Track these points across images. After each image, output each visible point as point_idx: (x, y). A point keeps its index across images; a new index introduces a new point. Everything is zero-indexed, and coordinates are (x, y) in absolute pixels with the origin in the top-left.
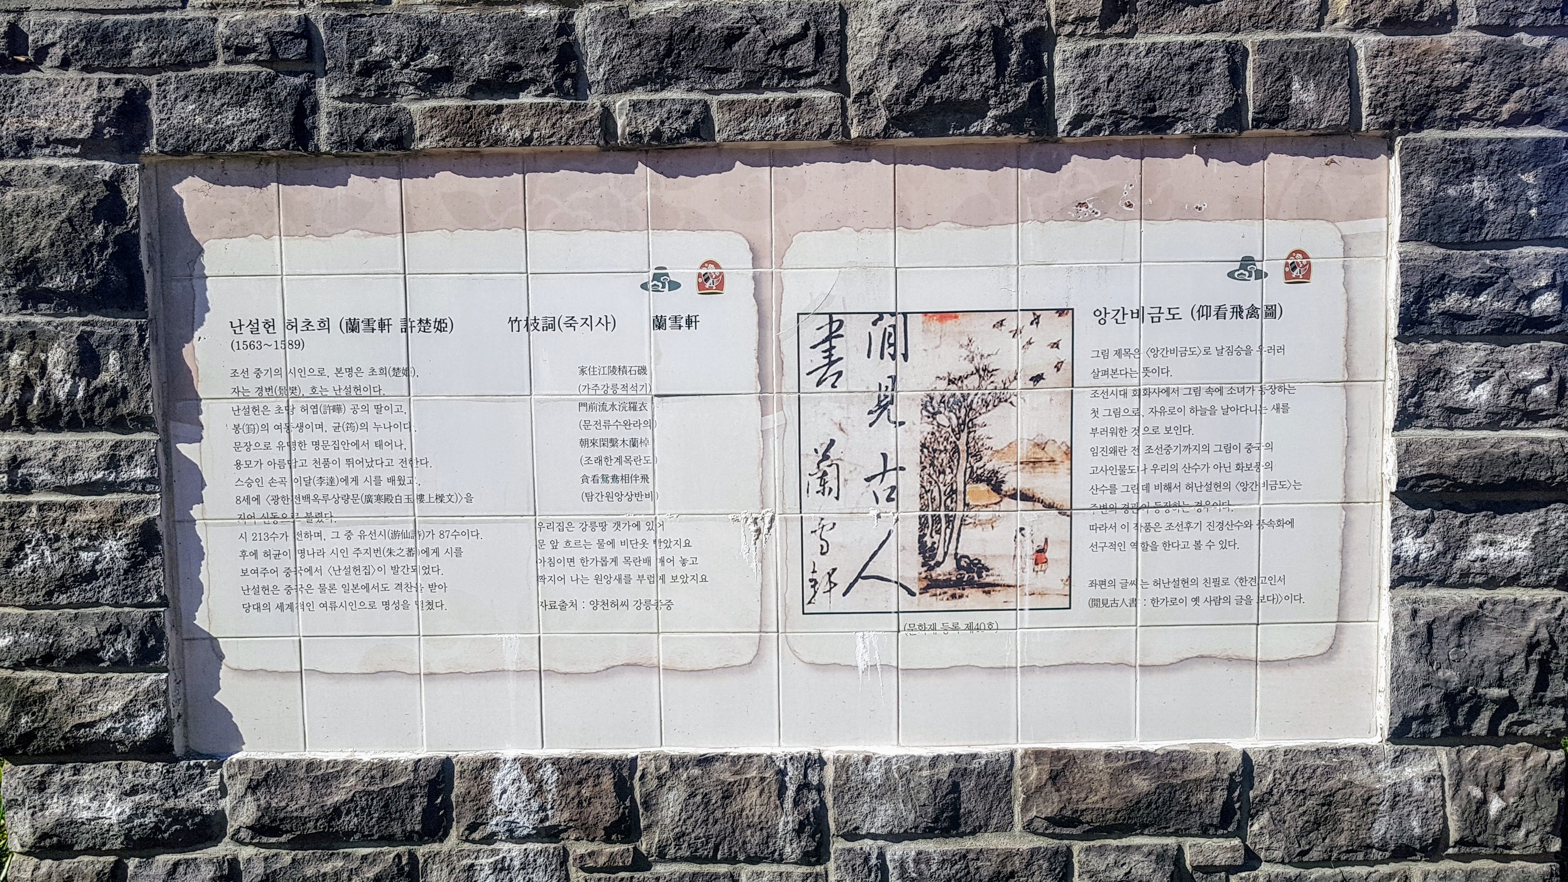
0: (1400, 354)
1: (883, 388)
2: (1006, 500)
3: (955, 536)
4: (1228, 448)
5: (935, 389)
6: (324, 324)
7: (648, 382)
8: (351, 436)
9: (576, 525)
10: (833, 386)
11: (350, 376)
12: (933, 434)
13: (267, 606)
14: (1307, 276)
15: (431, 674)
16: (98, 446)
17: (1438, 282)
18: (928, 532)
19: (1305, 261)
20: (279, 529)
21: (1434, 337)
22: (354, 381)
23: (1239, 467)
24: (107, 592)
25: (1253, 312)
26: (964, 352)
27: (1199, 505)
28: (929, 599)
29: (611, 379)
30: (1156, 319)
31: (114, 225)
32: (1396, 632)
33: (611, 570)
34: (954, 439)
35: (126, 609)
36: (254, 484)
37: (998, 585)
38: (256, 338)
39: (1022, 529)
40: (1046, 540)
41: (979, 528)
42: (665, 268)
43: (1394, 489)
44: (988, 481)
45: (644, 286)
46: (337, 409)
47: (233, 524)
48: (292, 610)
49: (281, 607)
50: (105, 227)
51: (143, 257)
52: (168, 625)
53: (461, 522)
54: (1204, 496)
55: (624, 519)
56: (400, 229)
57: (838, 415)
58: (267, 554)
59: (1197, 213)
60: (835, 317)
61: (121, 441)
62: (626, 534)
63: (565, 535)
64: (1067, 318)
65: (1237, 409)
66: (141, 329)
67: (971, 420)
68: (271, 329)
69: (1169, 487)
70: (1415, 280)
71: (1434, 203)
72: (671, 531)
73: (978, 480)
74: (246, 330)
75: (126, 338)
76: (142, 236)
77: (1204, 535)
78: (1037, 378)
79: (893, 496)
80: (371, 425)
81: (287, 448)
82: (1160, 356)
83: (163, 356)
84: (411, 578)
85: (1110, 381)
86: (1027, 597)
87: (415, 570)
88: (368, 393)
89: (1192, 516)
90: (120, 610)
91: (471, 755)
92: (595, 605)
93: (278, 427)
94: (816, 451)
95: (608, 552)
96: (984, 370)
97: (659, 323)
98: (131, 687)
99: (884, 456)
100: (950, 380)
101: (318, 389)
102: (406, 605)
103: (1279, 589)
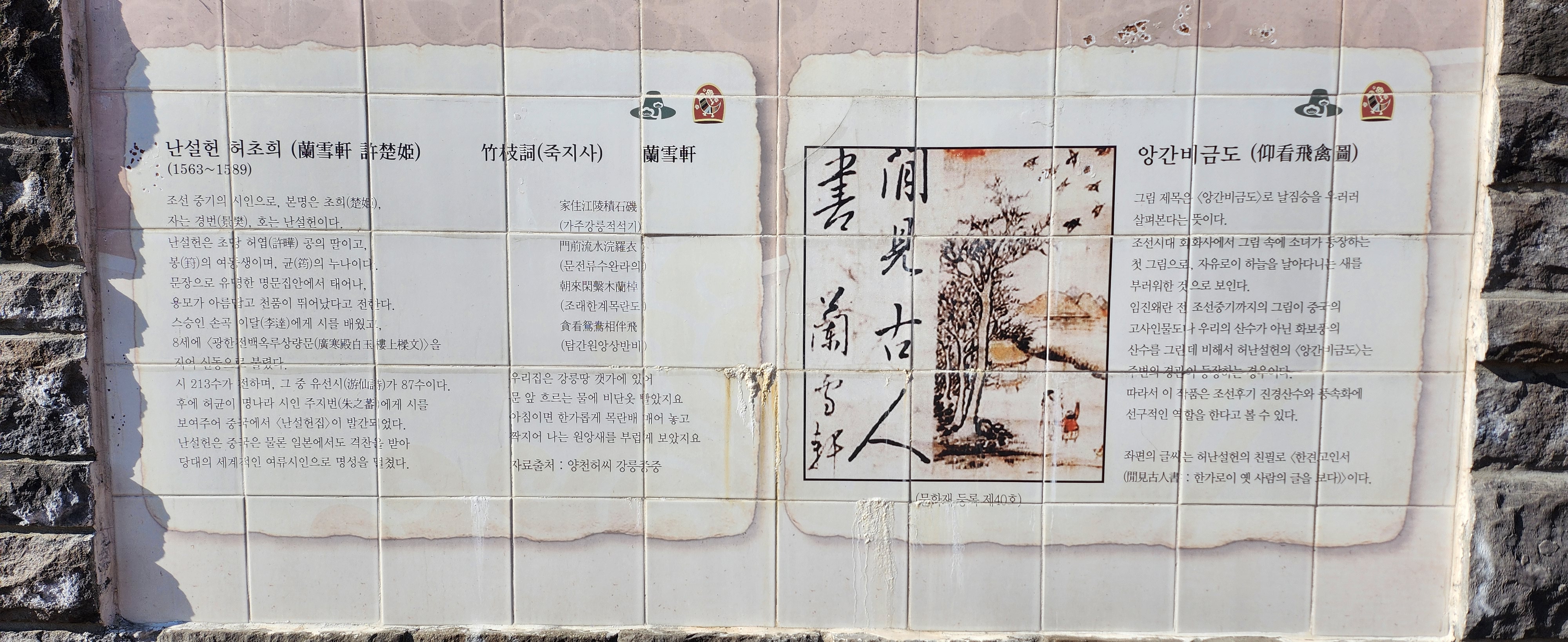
0: (1494, 204)
1: (899, 232)
2: (1034, 359)
3: (975, 397)
4: (1290, 307)
5: (957, 234)
6: (274, 147)
7: (638, 220)
8: (304, 274)
9: (556, 377)
10: (843, 228)
11: (304, 206)
12: (953, 283)
13: (208, 461)
14: (1389, 112)
15: (391, 539)
16: (16, 279)
17: (1544, 122)
18: (945, 392)
19: (1386, 96)
20: (222, 376)
21: (1535, 185)
22: (308, 212)
23: (1301, 328)
24: (26, 442)
25: (1324, 152)
26: (991, 194)
27: (1253, 370)
28: (944, 466)
29: (596, 216)
30: (1210, 160)
31: (32, 30)
32: (1478, 521)
33: (593, 427)
34: (976, 289)
35: (48, 462)
36: (194, 326)
37: (1022, 454)
38: (196, 161)
39: (1050, 392)
40: (1078, 405)
41: (1002, 389)
42: (658, 93)
43: (1482, 358)
44: (1014, 338)
45: (635, 113)
46: (290, 242)
47: (169, 369)
48: (235, 465)
49: (223, 461)
50: (20, 31)
51: (66, 64)
52: (95, 481)
53: (426, 372)
54: (1258, 361)
55: (609, 372)
56: (360, 42)
57: (848, 261)
58: (208, 403)
59: (1262, 40)
60: (847, 152)
61: (41, 274)
62: (610, 387)
63: (542, 388)
64: (1109, 157)
65: (1301, 263)
66: (65, 149)
67: (996, 269)
68: (213, 152)
69: (1219, 349)
70: (1518, 119)
71: (1543, 30)
72: (660, 386)
73: (1003, 335)
74: (185, 152)
75: (47, 157)
76: (66, 41)
77: (1257, 404)
78: (1073, 224)
79: (907, 352)
80: (326, 262)
81: (231, 287)
82: (1214, 201)
83: (91, 179)
84: (370, 432)
85: (1157, 229)
86: (1055, 468)
87: (375, 424)
88: (323, 226)
89: (1245, 382)
90: (41, 462)
91: (434, 629)
92: (574, 465)
93: (222, 262)
94: (823, 300)
95: (590, 407)
96: (1012, 214)
97: (651, 155)
98: (52, 548)
99: (899, 307)
100: (973, 225)
101: (267, 220)
102: (364, 462)
103: (1342, 467)
